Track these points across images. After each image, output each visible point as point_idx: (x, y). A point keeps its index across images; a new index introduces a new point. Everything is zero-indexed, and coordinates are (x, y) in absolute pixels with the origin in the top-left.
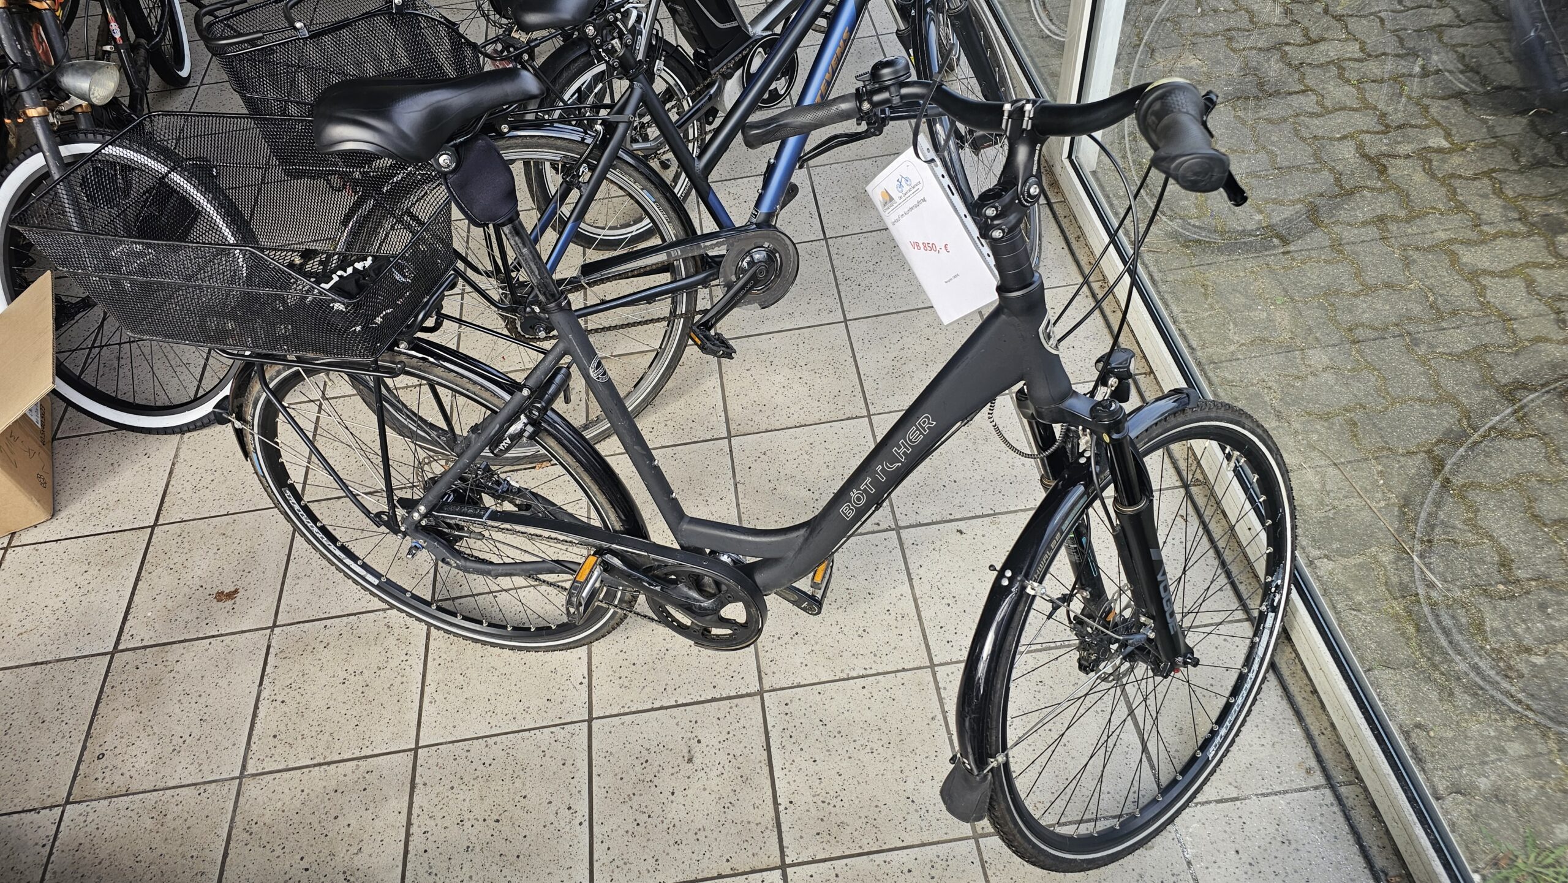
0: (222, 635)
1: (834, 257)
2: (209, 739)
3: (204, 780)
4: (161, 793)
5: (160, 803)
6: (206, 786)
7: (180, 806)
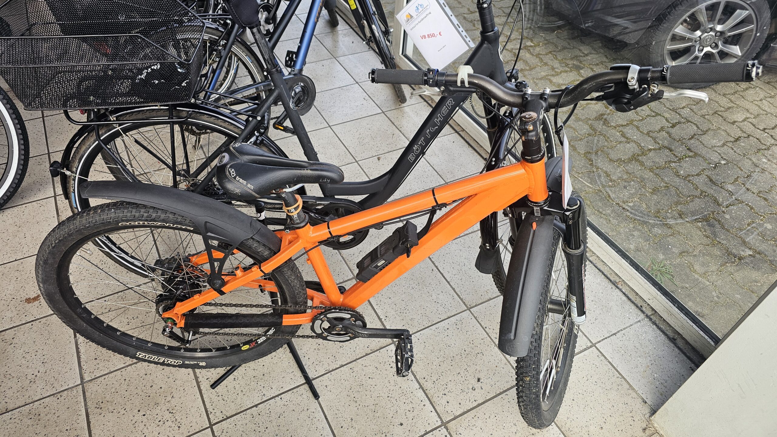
0: (38, 319)
2: (52, 371)
3: (58, 391)
4: (31, 405)
5: (33, 410)
6: (61, 394)
7: (47, 408)
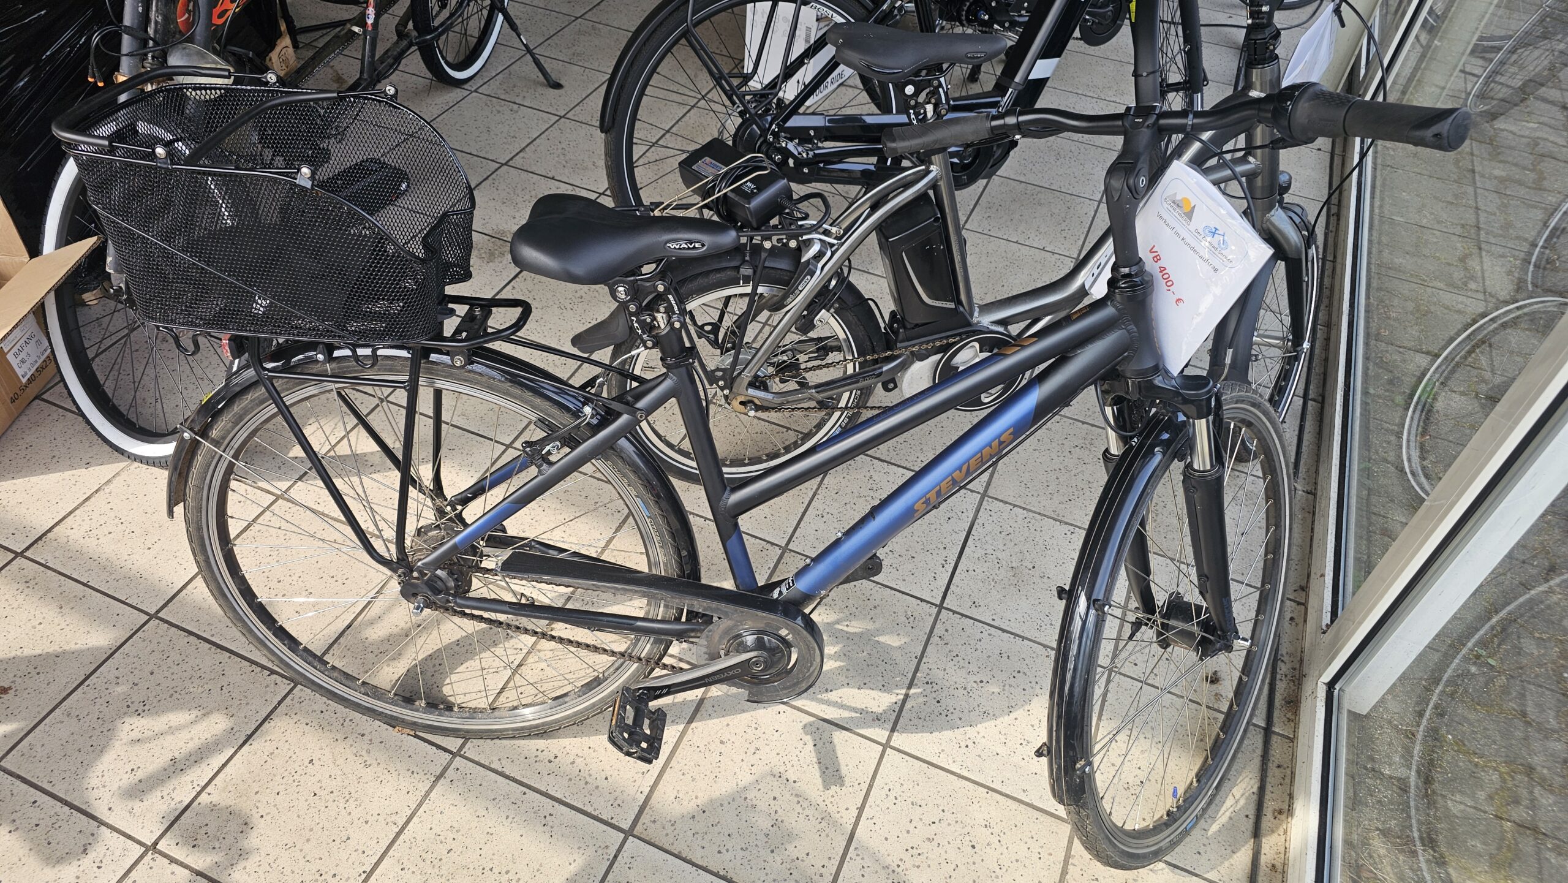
1: (935, 639)
